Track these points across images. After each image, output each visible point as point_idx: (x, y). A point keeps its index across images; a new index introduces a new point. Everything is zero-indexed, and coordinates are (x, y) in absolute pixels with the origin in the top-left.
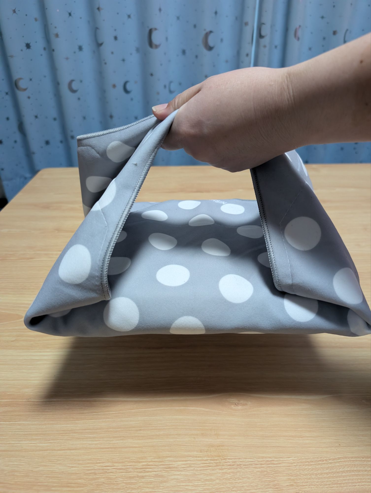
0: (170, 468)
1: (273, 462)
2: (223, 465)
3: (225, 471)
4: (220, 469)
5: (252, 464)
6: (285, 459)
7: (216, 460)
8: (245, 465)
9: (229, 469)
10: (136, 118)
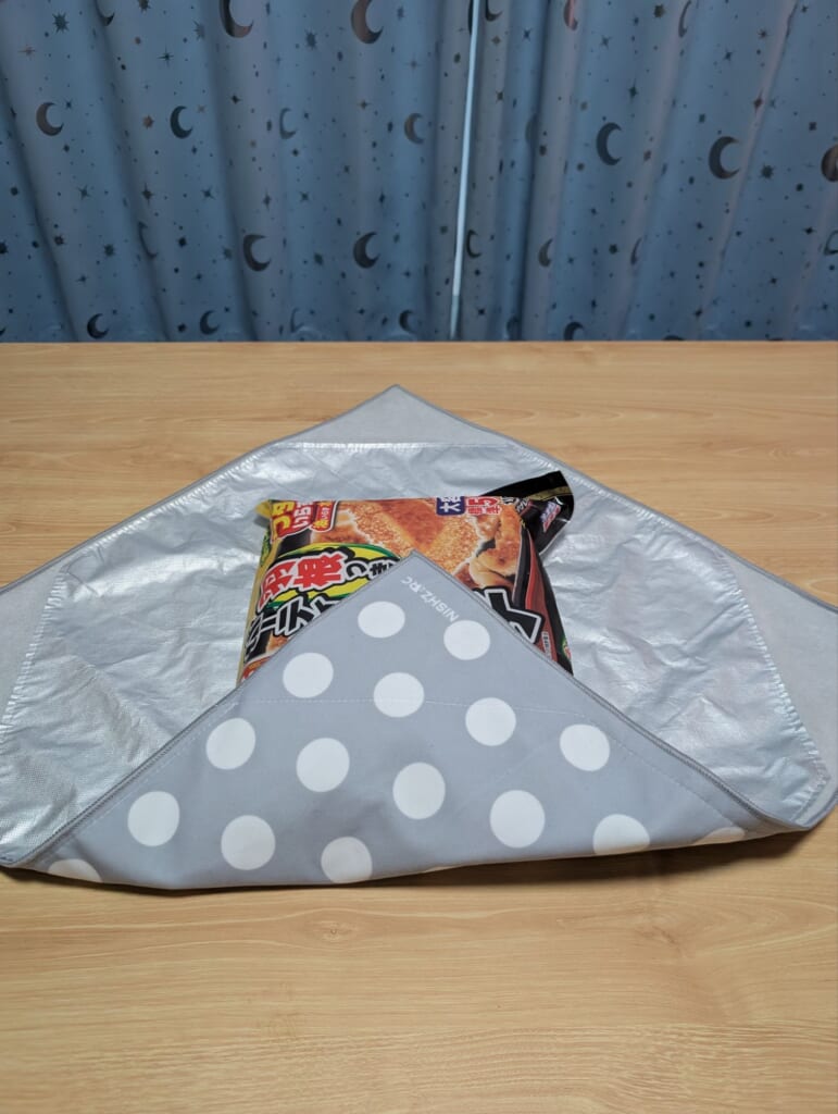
0: (201, 1058)
1: (380, 1042)
2: (294, 1051)
3: (294, 1060)
4: (286, 1058)
5: (341, 1048)
6: (401, 1036)
7: (283, 1041)
8: (330, 1049)
9: (302, 1057)
10: (208, 194)
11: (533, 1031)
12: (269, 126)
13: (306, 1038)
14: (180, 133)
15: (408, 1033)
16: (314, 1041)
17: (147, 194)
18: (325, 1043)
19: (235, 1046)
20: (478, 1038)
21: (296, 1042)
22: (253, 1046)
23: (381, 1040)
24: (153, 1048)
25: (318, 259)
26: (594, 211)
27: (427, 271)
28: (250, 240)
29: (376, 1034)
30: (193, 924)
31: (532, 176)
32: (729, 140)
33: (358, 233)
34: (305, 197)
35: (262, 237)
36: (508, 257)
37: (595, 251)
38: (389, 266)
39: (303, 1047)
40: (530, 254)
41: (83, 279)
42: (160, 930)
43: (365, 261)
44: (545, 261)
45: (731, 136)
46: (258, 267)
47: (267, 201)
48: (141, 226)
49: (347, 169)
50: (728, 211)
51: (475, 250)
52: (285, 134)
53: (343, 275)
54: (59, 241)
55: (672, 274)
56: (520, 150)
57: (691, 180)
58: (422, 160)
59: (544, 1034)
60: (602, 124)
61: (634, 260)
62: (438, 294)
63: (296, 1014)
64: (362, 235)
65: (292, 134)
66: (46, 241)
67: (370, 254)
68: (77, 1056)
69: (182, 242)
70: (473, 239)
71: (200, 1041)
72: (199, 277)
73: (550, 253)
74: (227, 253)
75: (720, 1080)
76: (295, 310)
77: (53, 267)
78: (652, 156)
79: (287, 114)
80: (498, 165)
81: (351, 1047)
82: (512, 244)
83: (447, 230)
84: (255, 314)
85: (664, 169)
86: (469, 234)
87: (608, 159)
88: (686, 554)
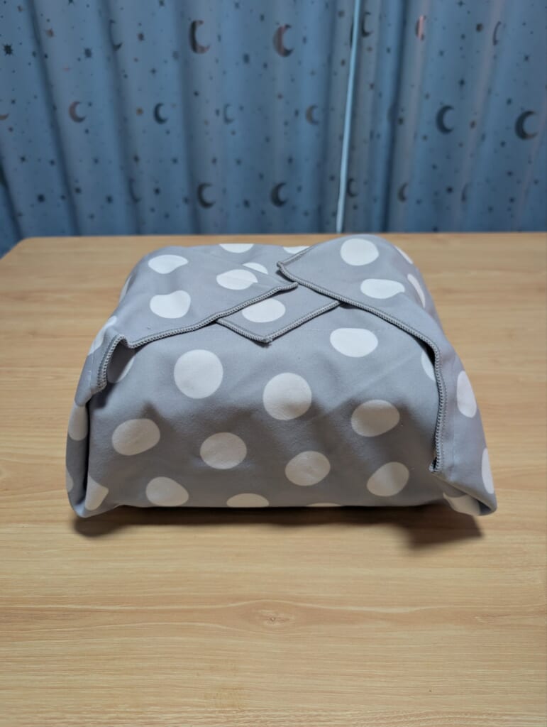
7: (229, 712)
10: (175, 161)
11: (466, 715)
12: (217, 112)
13: (249, 711)
14: (159, 120)
15: (346, 711)
16: (258, 713)
17: (136, 159)
18: (268, 716)
19: (184, 715)
20: (412, 719)
21: (241, 714)
22: (200, 715)
23: (320, 715)
24: (110, 712)
25: (246, 203)
26: (434, 167)
27: (320, 210)
28: (202, 187)
29: (315, 710)
30: (149, 608)
31: (393, 142)
32: (529, 113)
33: (274, 183)
34: (239, 162)
35: (210, 185)
36: (375, 200)
37: (436, 194)
38: (294, 207)
39: (247, 718)
40: (391, 192)
41: (92, 216)
42: (121, 612)
43: (278, 202)
44: (402, 198)
45: (530, 110)
46: (206, 205)
48: (131, 181)
49: (268, 140)
51: (353, 191)
52: (227, 121)
53: (263, 213)
54: (78, 190)
55: (490, 209)
56: (384, 126)
57: (503, 144)
58: (318, 135)
59: (476, 717)
60: (440, 107)
61: (464, 198)
62: (327, 223)
63: (241, 689)
66: (70, 192)
68: (40, 715)
69: (157, 191)
70: (353, 184)
71: (152, 708)
72: (167, 216)
73: (407, 192)
74: (186, 200)
77: (73, 209)
78: (476, 125)
79: (229, 107)
80: (369, 133)
81: (292, 721)
82: (378, 191)
83: (335, 178)
85: (483, 137)
86: (349, 181)
87: (444, 129)
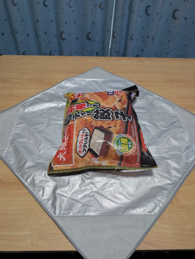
10: (52, 21)
12: (67, 4)
14: (45, 6)
17: (37, 21)
25: (78, 38)
26: (144, 28)
27: (103, 42)
28: (62, 33)
31: (129, 19)
32: (177, 10)
33: (87, 32)
34: (75, 23)
35: (64, 32)
36: (123, 39)
37: (144, 37)
38: (94, 40)
40: (128, 37)
41: (22, 42)
43: (89, 39)
44: (132, 39)
45: (178, 9)
46: (63, 40)
47: (66, 23)
48: (36, 29)
49: (85, 16)
50: (176, 28)
51: (115, 36)
52: (70, 7)
53: (83, 42)
54: (16, 32)
55: (162, 44)
56: (127, 12)
57: (168, 20)
58: (103, 14)
60: (147, 5)
61: (153, 40)
62: (106, 47)
64: (88, 33)
65: (72, 7)
66: (13, 32)
67: (90, 37)
69: (45, 33)
70: (115, 34)
72: (49, 42)
73: (133, 38)
74: (56, 36)
75: (173, 215)
76: (72, 51)
77: (15, 39)
78: (159, 14)
79: (71, 1)
80: (121, 15)
82: (124, 35)
83: (109, 31)
84: (62, 51)
85: (161, 17)
86: (114, 32)
87: (148, 14)
88: (166, 105)
